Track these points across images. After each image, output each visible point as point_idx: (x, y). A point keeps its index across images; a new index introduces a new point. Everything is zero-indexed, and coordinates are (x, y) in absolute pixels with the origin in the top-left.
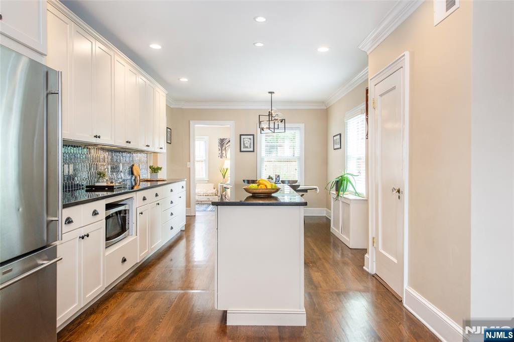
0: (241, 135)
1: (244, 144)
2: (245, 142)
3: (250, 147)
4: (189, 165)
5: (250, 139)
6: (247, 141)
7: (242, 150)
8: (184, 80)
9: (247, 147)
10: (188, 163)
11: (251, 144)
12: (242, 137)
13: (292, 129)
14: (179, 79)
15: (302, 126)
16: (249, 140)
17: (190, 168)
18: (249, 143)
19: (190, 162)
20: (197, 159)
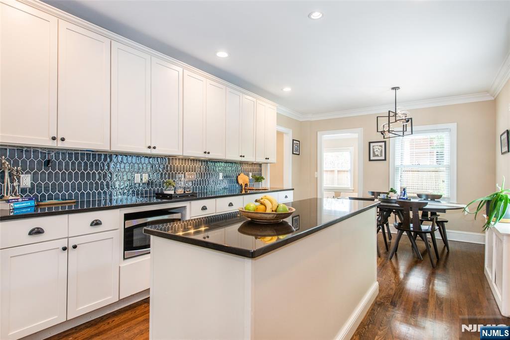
0: (370, 143)
1: (374, 152)
2: (375, 150)
3: (381, 156)
4: (317, 174)
5: (381, 146)
6: (377, 148)
7: (372, 158)
8: (287, 89)
9: (377, 156)
10: (316, 173)
11: (381, 152)
12: (372, 145)
13: (437, 132)
14: (282, 90)
15: (453, 126)
16: (380, 148)
17: (317, 178)
18: (379, 151)
19: (317, 171)
20: (325, 169)
